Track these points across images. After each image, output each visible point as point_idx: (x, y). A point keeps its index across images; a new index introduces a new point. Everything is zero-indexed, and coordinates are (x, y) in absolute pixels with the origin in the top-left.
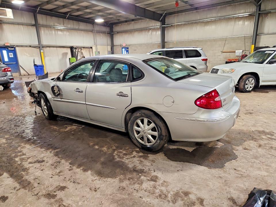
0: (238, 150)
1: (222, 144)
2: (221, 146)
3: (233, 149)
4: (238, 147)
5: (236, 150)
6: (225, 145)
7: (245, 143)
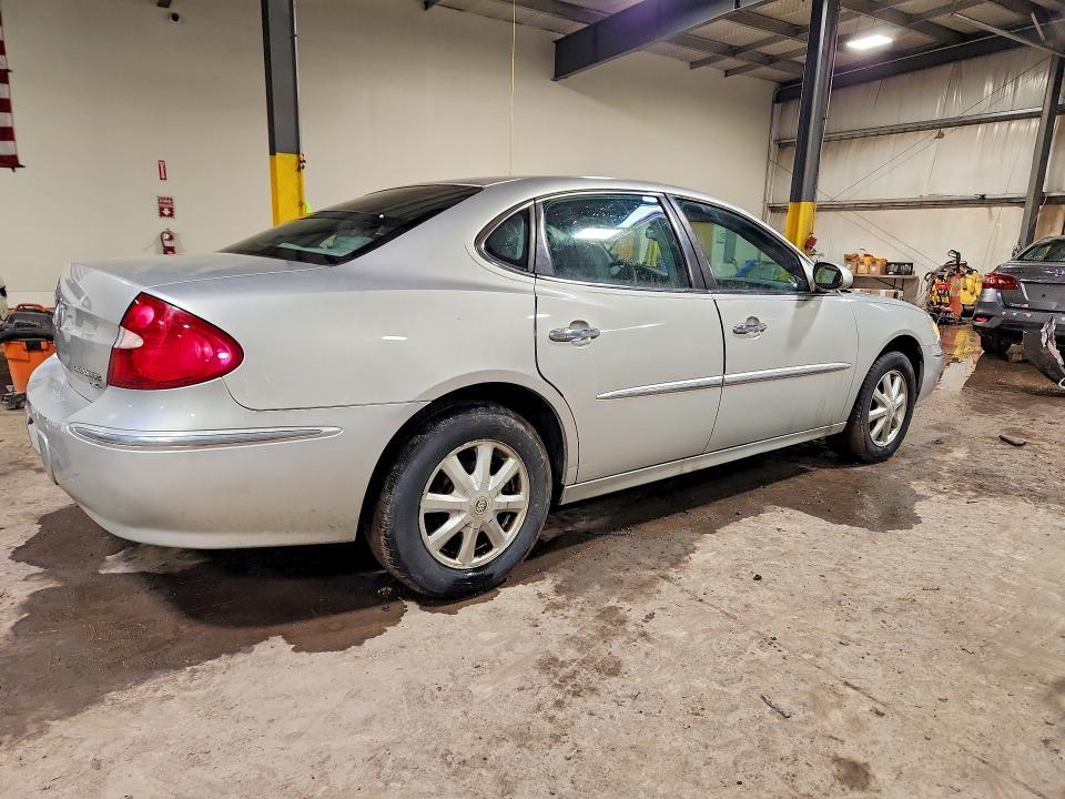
0: (25, 580)
1: (113, 571)
2: (106, 564)
3: (46, 576)
4: (32, 591)
5: (29, 576)
6: (96, 574)
7: (12, 623)
